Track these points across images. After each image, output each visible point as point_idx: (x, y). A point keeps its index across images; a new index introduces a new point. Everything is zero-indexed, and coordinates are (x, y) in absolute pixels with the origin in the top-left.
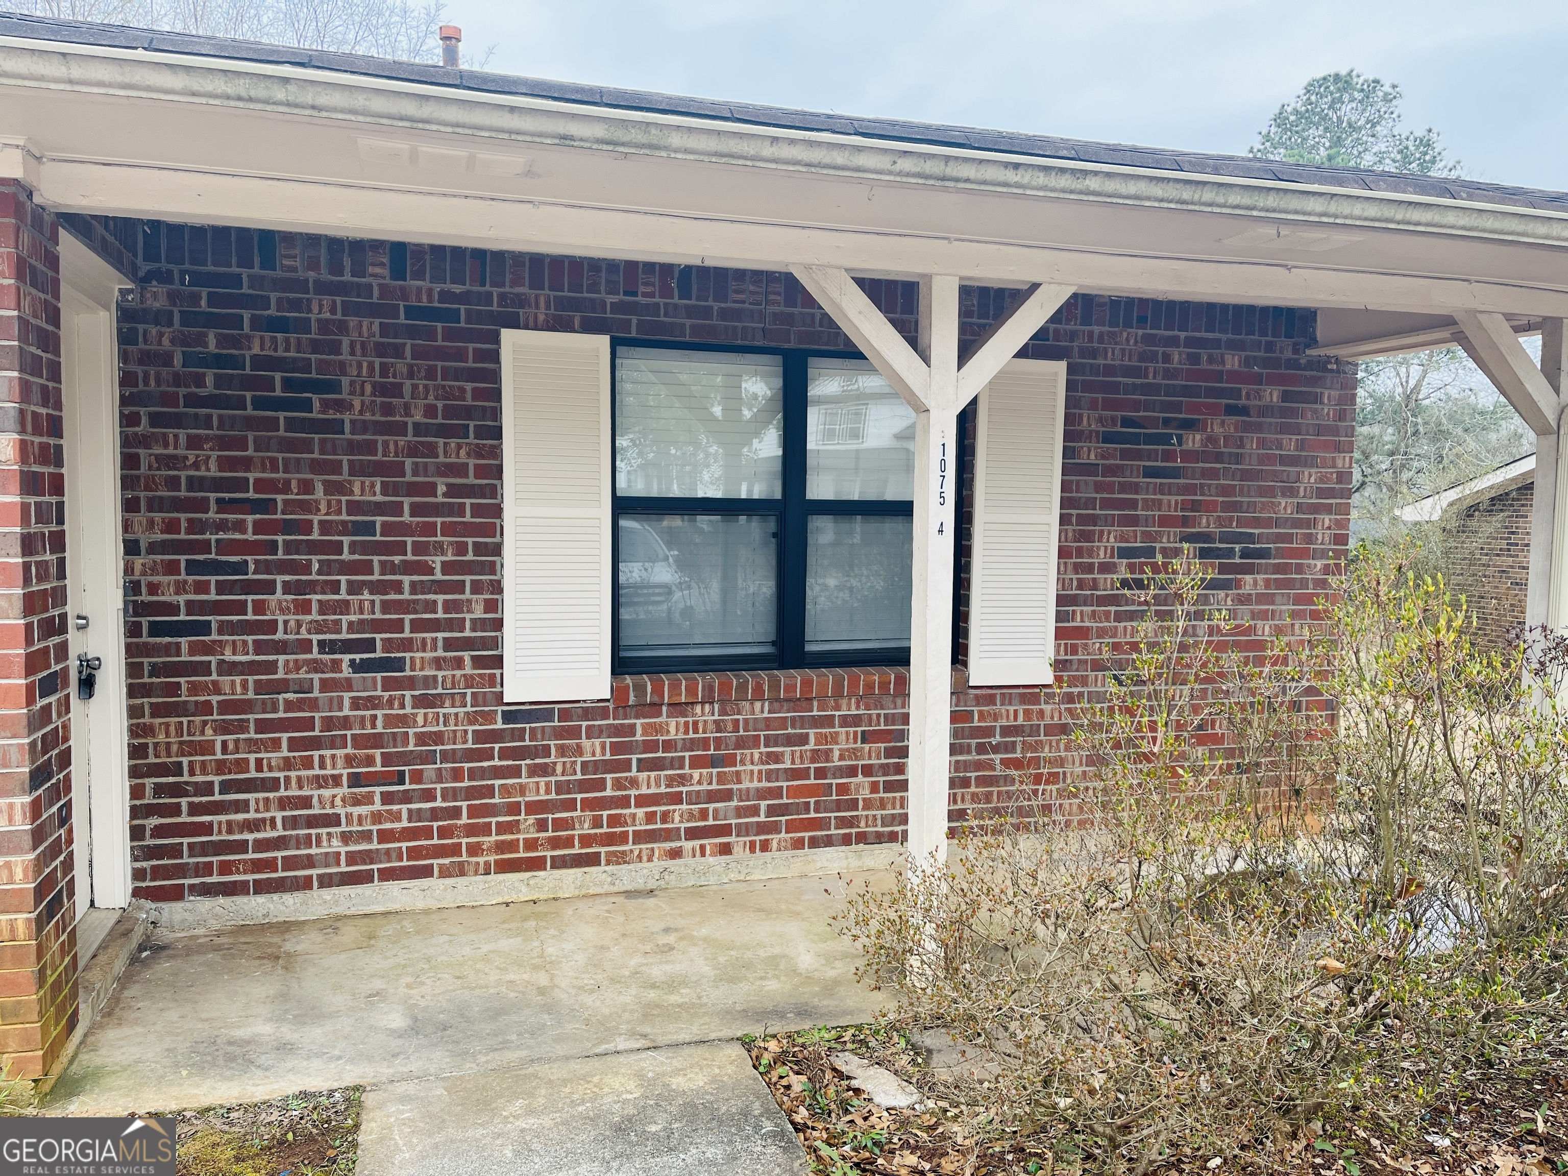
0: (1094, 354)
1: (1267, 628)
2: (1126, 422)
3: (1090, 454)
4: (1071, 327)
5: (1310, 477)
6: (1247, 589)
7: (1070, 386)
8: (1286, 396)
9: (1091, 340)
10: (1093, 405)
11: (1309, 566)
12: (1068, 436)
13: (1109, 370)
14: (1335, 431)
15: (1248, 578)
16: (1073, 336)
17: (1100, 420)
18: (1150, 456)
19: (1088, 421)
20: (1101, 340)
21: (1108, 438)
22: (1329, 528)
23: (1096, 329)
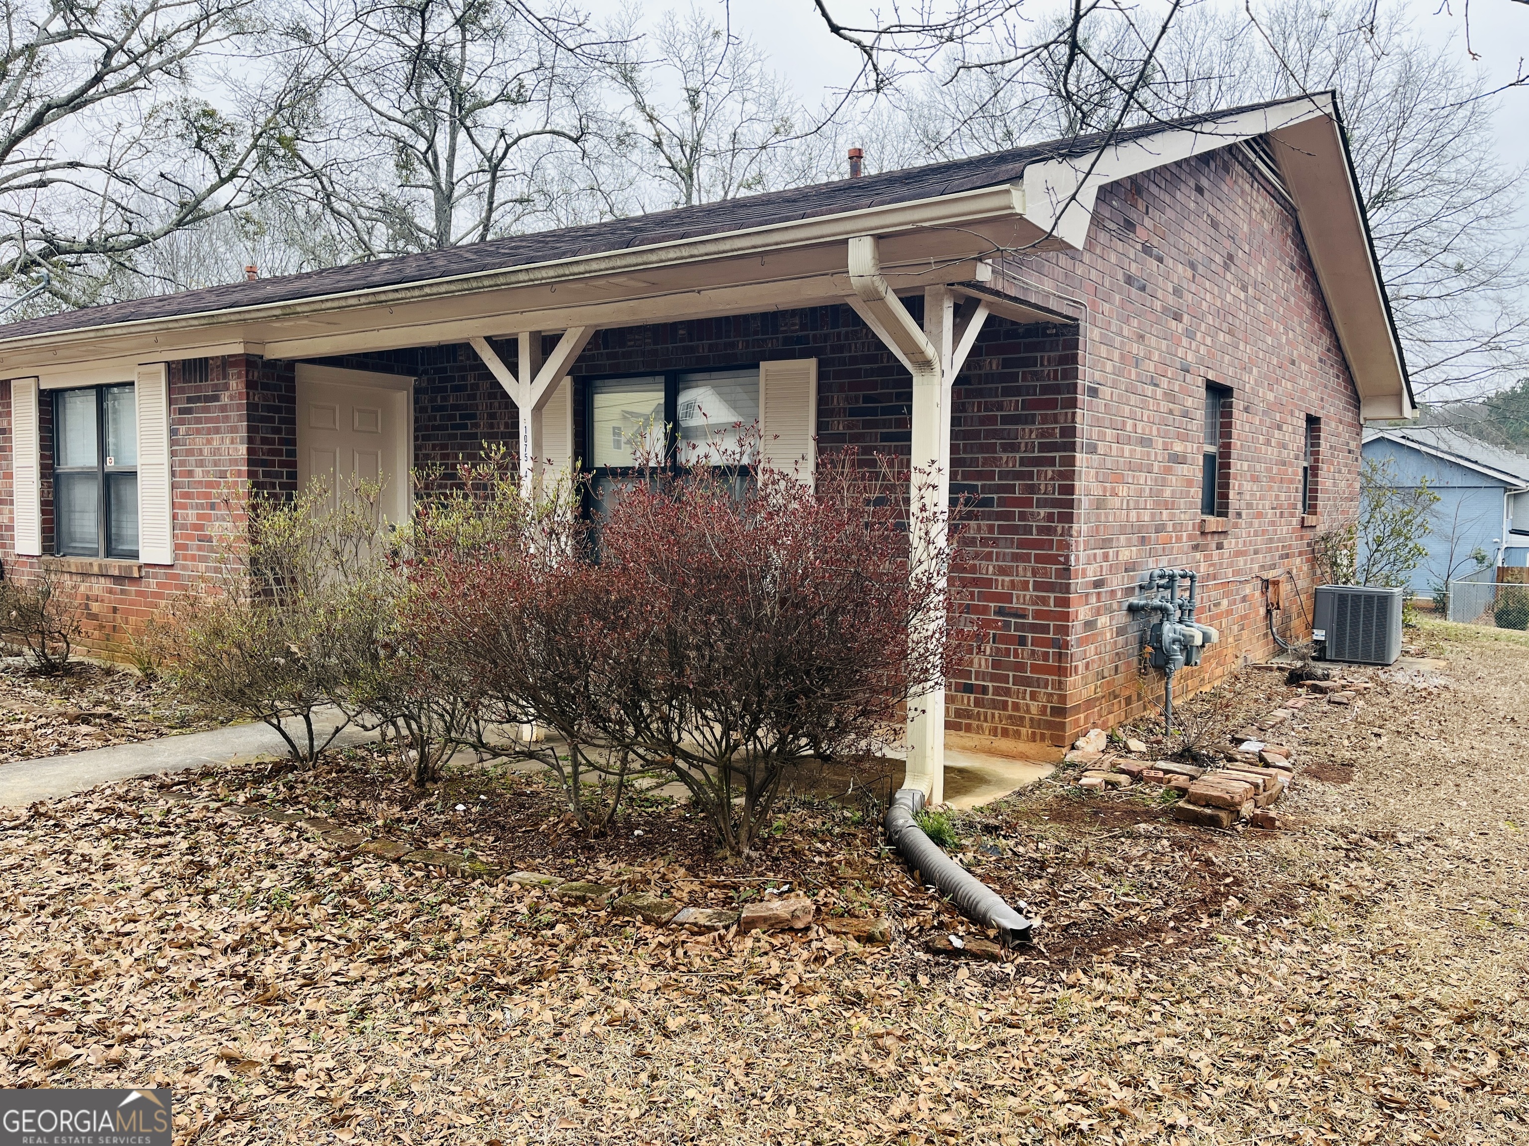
0: (841, 349)
1: (991, 568)
2: (867, 399)
3: (839, 426)
4: (825, 331)
5: (1029, 435)
6: (971, 534)
7: (821, 376)
8: (1006, 364)
9: (839, 339)
10: (841, 389)
11: (1032, 514)
12: (820, 413)
13: (854, 360)
14: (1057, 390)
15: (973, 523)
16: (826, 338)
17: (847, 399)
18: (885, 424)
19: (837, 400)
20: (847, 337)
21: (853, 413)
22: (1052, 479)
23: (843, 330)
